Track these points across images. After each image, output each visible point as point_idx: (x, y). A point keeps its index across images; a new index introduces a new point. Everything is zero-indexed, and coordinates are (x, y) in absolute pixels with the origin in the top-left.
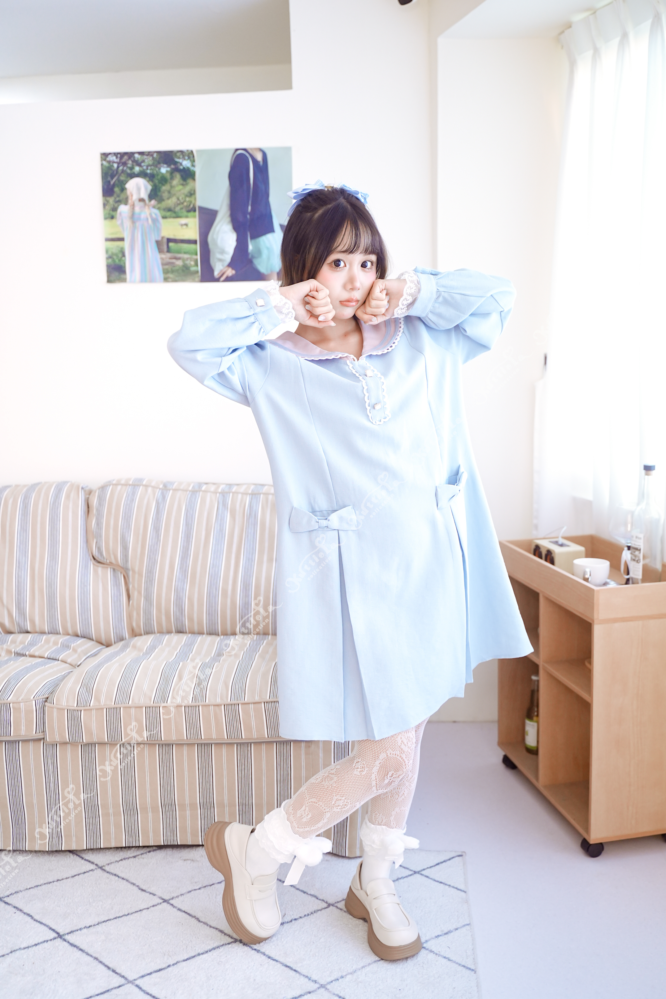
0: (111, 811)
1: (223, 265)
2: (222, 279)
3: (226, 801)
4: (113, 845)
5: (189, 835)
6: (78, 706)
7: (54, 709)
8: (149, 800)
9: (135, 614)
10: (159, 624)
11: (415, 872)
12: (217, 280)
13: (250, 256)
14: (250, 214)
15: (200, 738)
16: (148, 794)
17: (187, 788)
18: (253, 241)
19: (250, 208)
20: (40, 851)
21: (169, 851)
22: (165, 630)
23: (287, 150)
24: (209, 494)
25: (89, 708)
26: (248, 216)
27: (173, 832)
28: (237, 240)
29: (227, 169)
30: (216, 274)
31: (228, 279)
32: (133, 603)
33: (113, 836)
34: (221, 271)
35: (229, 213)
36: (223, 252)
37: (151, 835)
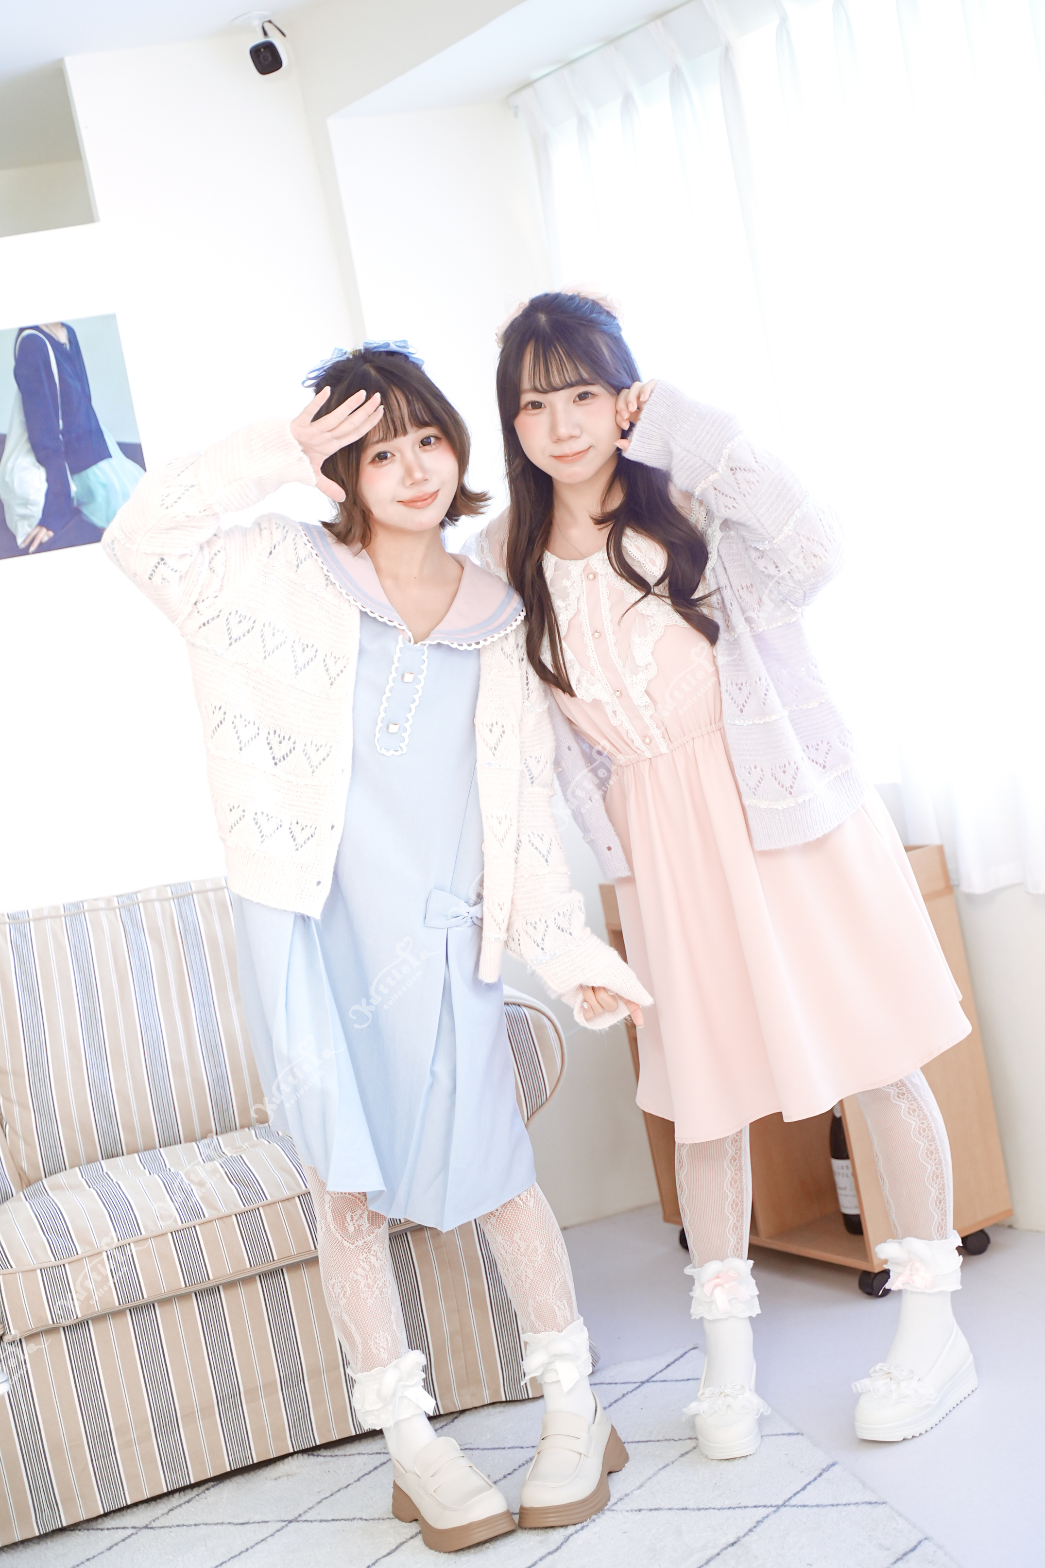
0: (134, 1435)
1: (30, 526)
2: (32, 549)
3: (322, 1364)
4: (147, 1495)
5: (270, 1441)
6: (57, 1259)
7: (18, 1274)
8: (195, 1398)
9: (22, 1146)
10: (73, 1151)
11: (643, 1383)
12: (25, 552)
13: (75, 503)
14: (63, 433)
15: (272, 1260)
16: (193, 1389)
17: (255, 1359)
18: (76, 477)
19: (61, 422)
20: (23, 1542)
21: (239, 1480)
22: (83, 1159)
23: (110, 320)
24: (102, 914)
25: (77, 1257)
26: (61, 437)
27: (244, 1443)
28: (48, 480)
29: (10, 363)
30: (20, 541)
31: (44, 548)
32: (13, 1129)
33: (143, 1478)
34: (29, 535)
35: (26, 436)
36: (26, 503)
37: (207, 1458)
